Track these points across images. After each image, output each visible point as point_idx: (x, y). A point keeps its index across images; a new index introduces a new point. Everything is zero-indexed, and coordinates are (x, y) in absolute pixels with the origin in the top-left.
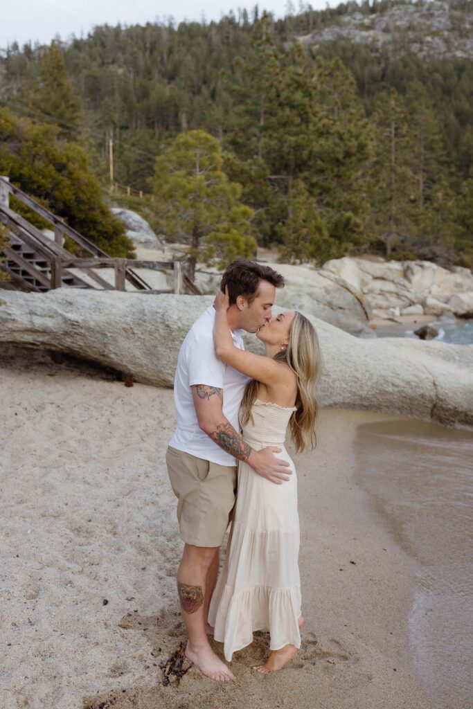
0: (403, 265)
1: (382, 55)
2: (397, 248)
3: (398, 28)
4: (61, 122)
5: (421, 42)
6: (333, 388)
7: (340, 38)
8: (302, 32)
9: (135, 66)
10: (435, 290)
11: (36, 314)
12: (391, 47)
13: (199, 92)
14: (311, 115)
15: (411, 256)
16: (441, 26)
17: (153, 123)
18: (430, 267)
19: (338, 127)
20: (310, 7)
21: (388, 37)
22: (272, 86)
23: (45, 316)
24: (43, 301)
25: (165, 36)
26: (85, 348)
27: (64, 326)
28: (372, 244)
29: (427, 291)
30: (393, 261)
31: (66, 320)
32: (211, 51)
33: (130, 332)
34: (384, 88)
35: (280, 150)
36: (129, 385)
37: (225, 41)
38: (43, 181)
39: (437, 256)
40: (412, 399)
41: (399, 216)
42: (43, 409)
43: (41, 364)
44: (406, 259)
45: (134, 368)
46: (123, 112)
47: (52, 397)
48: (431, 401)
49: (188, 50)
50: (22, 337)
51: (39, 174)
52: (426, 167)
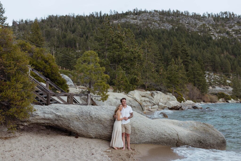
0: (151, 92)
1: (140, 27)
2: (149, 87)
3: (144, 20)
4: (37, 45)
5: (151, 24)
6: (145, 137)
7: (127, 22)
8: (115, 20)
9: (62, 28)
10: (161, 100)
11: (46, 113)
12: (142, 25)
13: (82, 36)
14: (123, 46)
15: (153, 89)
16: (157, 20)
17: (67, 46)
18: (159, 93)
19: (131, 49)
20: (117, 12)
21: (141, 22)
22: (110, 36)
23: (49, 114)
24: (48, 109)
25: (72, 19)
26: (62, 125)
27: (55, 117)
28: (141, 85)
29: (159, 100)
30: (148, 91)
31: (56, 115)
32: (86, 25)
33: (78, 119)
34: (140, 37)
35: (113, 56)
36: (77, 137)
37: (91, 21)
38: (41, 66)
39: (161, 89)
40: (170, 140)
41: (149, 77)
42: (50, 147)
43: (42, 129)
44: (152, 90)
45: (79, 131)
46: (57, 42)
47: (51, 143)
48: (177, 140)
49: (79, 24)
50: (40, 121)
51: (39, 64)
52: (155, 61)
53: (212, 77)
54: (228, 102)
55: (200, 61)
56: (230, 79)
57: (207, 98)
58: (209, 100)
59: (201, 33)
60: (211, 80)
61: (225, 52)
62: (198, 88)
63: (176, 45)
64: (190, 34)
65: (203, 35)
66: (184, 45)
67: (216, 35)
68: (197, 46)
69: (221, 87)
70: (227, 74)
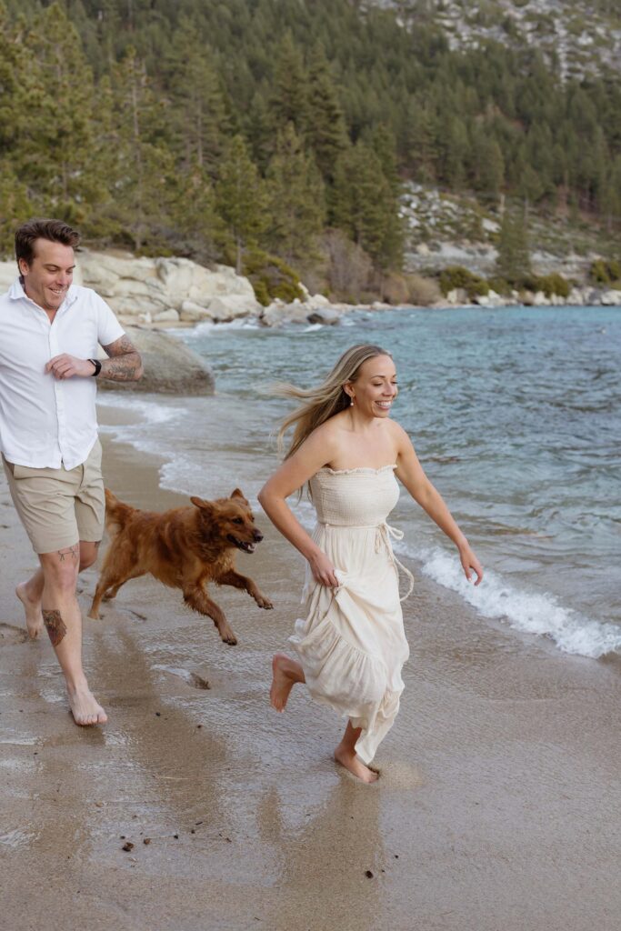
0: (155, 262)
2: (149, 243)
10: (194, 292)
14: (16, 84)
15: (165, 252)
18: (186, 265)
28: (115, 236)
29: (185, 293)
30: (144, 258)
39: (195, 253)
41: (147, 204)
44: (159, 255)
52: (205, 136)
53: (434, 207)
54: (475, 302)
55: (382, 141)
56: (498, 216)
57: (399, 286)
58: (407, 294)
59: (405, 19)
60: (428, 218)
61: (490, 106)
62: (365, 248)
63: (291, 68)
64: (363, 20)
65: (414, 27)
66: (322, 70)
67: (466, 33)
68: (386, 76)
69: (460, 248)
70: (486, 195)
